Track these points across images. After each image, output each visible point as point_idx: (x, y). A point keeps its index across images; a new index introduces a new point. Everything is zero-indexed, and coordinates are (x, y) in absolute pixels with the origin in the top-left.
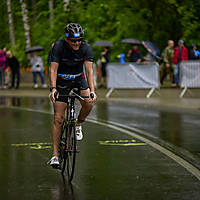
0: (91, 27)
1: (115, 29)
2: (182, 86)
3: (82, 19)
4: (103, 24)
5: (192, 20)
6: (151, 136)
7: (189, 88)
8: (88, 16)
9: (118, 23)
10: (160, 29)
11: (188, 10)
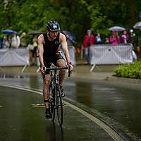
0: (24, 21)
1: (43, 22)
2: (92, 63)
3: (18, 15)
4: (33, 19)
5: (98, 15)
6: (70, 100)
7: (97, 65)
8: (23, 13)
9: (45, 18)
10: (76, 22)
11: (95, 8)
